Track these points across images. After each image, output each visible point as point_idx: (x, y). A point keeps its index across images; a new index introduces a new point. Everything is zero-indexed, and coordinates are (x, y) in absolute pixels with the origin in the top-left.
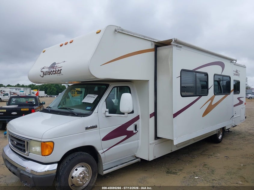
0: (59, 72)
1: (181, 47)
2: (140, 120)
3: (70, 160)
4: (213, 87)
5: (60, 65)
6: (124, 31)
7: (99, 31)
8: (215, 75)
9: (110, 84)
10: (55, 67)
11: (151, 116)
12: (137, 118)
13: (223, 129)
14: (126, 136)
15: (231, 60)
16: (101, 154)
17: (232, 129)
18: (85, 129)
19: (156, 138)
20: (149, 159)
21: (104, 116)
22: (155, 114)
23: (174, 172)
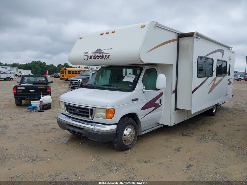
0: (106, 57)
1: (199, 39)
2: (164, 95)
3: (123, 123)
4: (216, 70)
5: (107, 52)
6: (160, 26)
7: (143, 26)
8: (218, 60)
9: (144, 67)
10: (102, 53)
11: (173, 92)
12: (162, 94)
13: (217, 105)
14: (155, 107)
15: (228, 48)
16: (140, 120)
17: (222, 105)
18: (131, 101)
19: (176, 109)
20: (170, 125)
21: (142, 92)
22: (176, 91)
23: (188, 135)
